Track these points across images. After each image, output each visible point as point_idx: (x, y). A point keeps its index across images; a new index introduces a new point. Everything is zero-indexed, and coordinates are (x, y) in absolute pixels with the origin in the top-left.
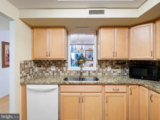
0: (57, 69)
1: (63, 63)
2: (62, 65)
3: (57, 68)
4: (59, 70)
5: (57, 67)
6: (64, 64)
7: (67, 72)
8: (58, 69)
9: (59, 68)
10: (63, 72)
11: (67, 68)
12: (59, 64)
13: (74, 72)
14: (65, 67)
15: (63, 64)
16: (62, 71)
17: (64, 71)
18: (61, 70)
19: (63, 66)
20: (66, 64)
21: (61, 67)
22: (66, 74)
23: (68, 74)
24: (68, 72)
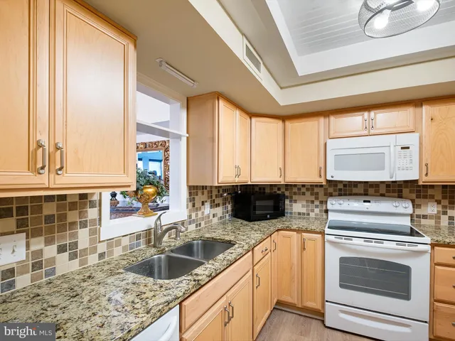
0: (33, 248)
1: (73, 206)
2: (70, 220)
3: (38, 243)
4: (50, 251)
5: (36, 233)
6: (82, 214)
7: (94, 250)
8: (42, 246)
9: (49, 242)
10: (73, 256)
11: (94, 232)
12: (49, 219)
13: (126, 242)
14: (84, 225)
15: (72, 216)
16: (66, 254)
17: (80, 247)
18: (61, 249)
19: (73, 224)
20: (92, 213)
21: (62, 228)
22: (93, 259)
23: (102, 256)
24: (102, 248)
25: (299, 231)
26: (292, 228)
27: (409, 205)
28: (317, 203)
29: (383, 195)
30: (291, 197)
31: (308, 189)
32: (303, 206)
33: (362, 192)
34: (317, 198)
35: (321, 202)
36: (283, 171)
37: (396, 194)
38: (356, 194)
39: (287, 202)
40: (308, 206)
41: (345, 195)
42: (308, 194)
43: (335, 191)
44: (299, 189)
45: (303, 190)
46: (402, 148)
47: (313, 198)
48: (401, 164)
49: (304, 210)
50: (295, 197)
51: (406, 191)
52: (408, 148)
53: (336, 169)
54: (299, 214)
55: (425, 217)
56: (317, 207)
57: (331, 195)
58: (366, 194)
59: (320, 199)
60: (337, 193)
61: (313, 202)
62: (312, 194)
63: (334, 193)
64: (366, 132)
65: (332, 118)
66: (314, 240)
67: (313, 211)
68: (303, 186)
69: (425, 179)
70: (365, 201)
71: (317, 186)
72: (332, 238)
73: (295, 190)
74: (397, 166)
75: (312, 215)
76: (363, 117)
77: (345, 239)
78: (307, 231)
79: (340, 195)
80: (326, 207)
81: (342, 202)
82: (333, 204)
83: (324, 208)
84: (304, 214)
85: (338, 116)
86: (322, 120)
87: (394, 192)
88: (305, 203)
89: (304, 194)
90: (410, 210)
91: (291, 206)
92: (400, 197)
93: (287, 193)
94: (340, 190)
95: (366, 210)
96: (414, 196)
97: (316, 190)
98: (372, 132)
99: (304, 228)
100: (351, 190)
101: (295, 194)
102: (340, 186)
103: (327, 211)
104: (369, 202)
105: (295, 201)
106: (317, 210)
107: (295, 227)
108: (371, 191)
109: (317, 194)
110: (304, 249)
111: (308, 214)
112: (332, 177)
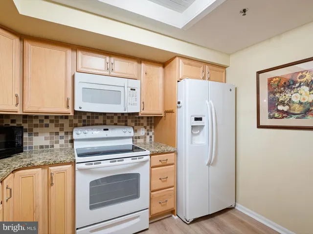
25: (45, 166)
26: (36, 164)
27: (132, 130)
28: (62, 134)
29: (116, 124)
30: (31, 130)
31: (52, 121)
32: (46, 139)
33: (102, 122)
34: (62, 130)
35: (67, 133)
36: (21, 99)
37: (124, 123)
38: (97, 124)
39: (26, 135)
40: (51, 138)
41: (88, 125)
42: (52, 125)
43: (80, 122)
44: (41, 121)
45: (46, 122)
46: (131, 89)
47: (57, 130)
48: (131, 100)
49: (48, 143)
50: (35, 130)
51: (129, 121)
52: (134, 90)
53: (84, 101)
54: (42, 147)
55: (139, 138)
56: (62, 138)
57: (76, 126)
58: (105, 124)
59: (65, 131)
60: (82, 124)
61: (57, 133)
62: (56, 126)
63: (79, 124)
64: (107, 73)
65: (80, 53)
66: (64, 172)
67: (57, 142)
68: (47, 117)
69: (143, 112)
70: (105, 130)
71: (62, 117)
72: (83, 166)
73: (36, 122)
74: (129, 102)
75: (57, 146)
76: (106, 60)
77: (95, 164)
78: (55, 164)
79: (84, 125)
80: (72, 137)
81: (86, 131)
82: (79, 133)
83: (69, 138)
84: (47, 147)
85: (85, 52)
86: (69, 52)
87: (122, 122)
88: (48, 135)
89: (47, 126)
90: (132, 134)
91: (31, 139)
92: (126, 125)
93: (26, 126)
94: (84, 121)
95: (106, 136)
96: (133, 124)
97: (61, 121)
98: (112, 74)
99: (51, 162)
100: (94, 121)
101: (36, 126)
102: (84, 118)
103: (72, 141)
104: (107, 130)
105: (37, 134)
106: (62, 142)
107: (39, 162)
108: (108, 121)
109: (62, 125)
110: (52, 184)
111: (53, 146)
112: (80, 108)
